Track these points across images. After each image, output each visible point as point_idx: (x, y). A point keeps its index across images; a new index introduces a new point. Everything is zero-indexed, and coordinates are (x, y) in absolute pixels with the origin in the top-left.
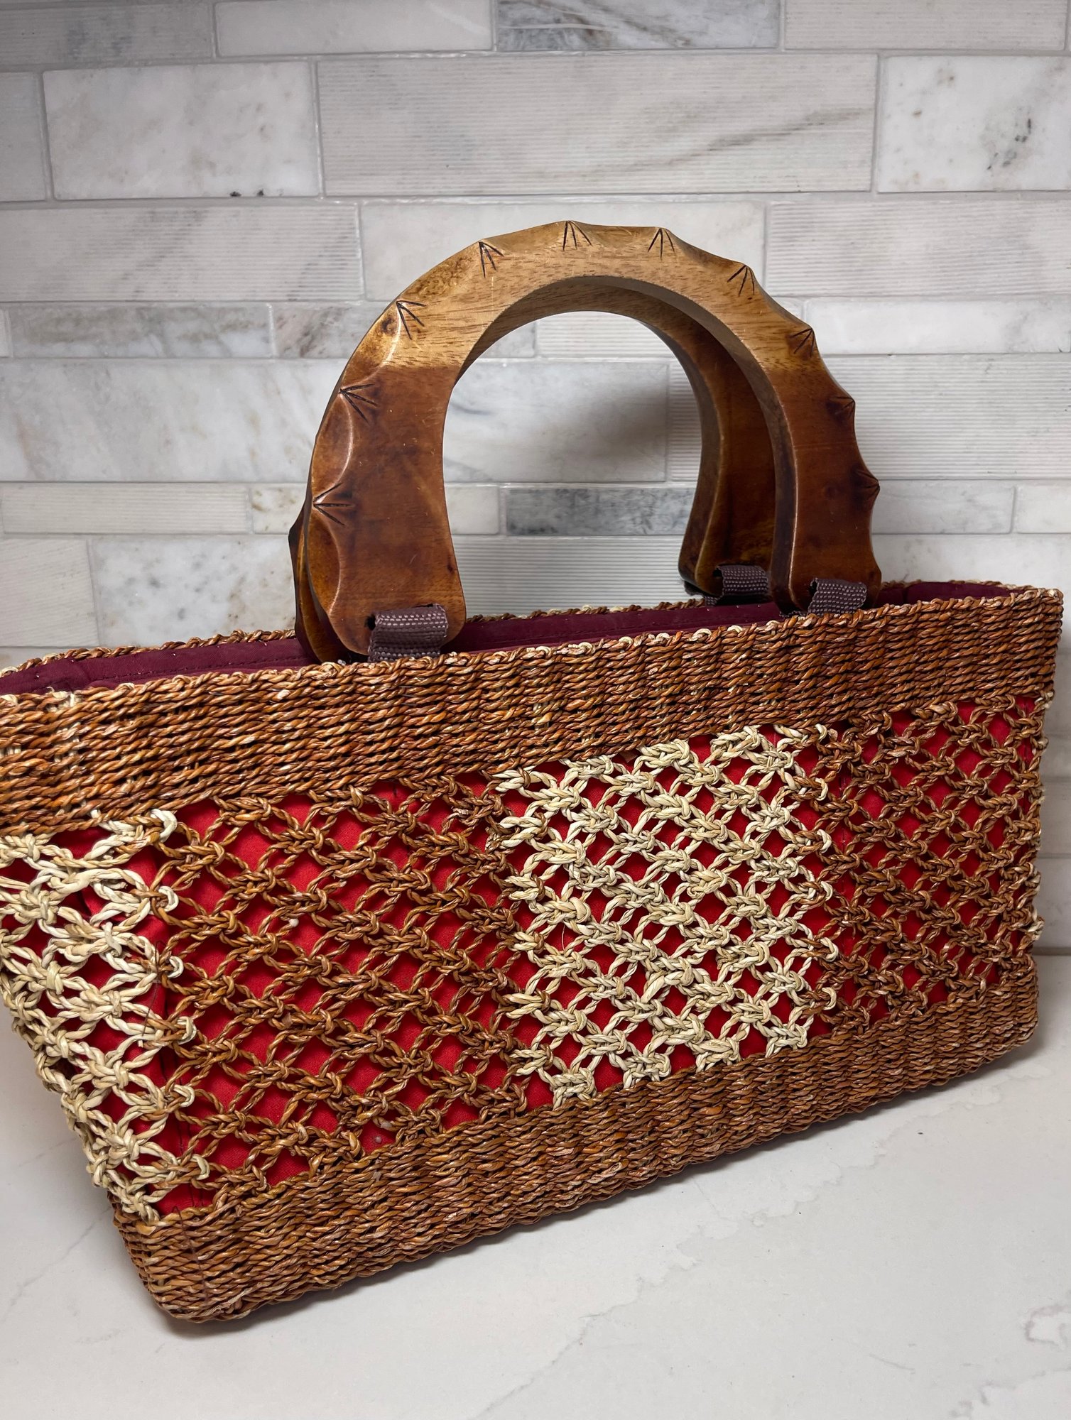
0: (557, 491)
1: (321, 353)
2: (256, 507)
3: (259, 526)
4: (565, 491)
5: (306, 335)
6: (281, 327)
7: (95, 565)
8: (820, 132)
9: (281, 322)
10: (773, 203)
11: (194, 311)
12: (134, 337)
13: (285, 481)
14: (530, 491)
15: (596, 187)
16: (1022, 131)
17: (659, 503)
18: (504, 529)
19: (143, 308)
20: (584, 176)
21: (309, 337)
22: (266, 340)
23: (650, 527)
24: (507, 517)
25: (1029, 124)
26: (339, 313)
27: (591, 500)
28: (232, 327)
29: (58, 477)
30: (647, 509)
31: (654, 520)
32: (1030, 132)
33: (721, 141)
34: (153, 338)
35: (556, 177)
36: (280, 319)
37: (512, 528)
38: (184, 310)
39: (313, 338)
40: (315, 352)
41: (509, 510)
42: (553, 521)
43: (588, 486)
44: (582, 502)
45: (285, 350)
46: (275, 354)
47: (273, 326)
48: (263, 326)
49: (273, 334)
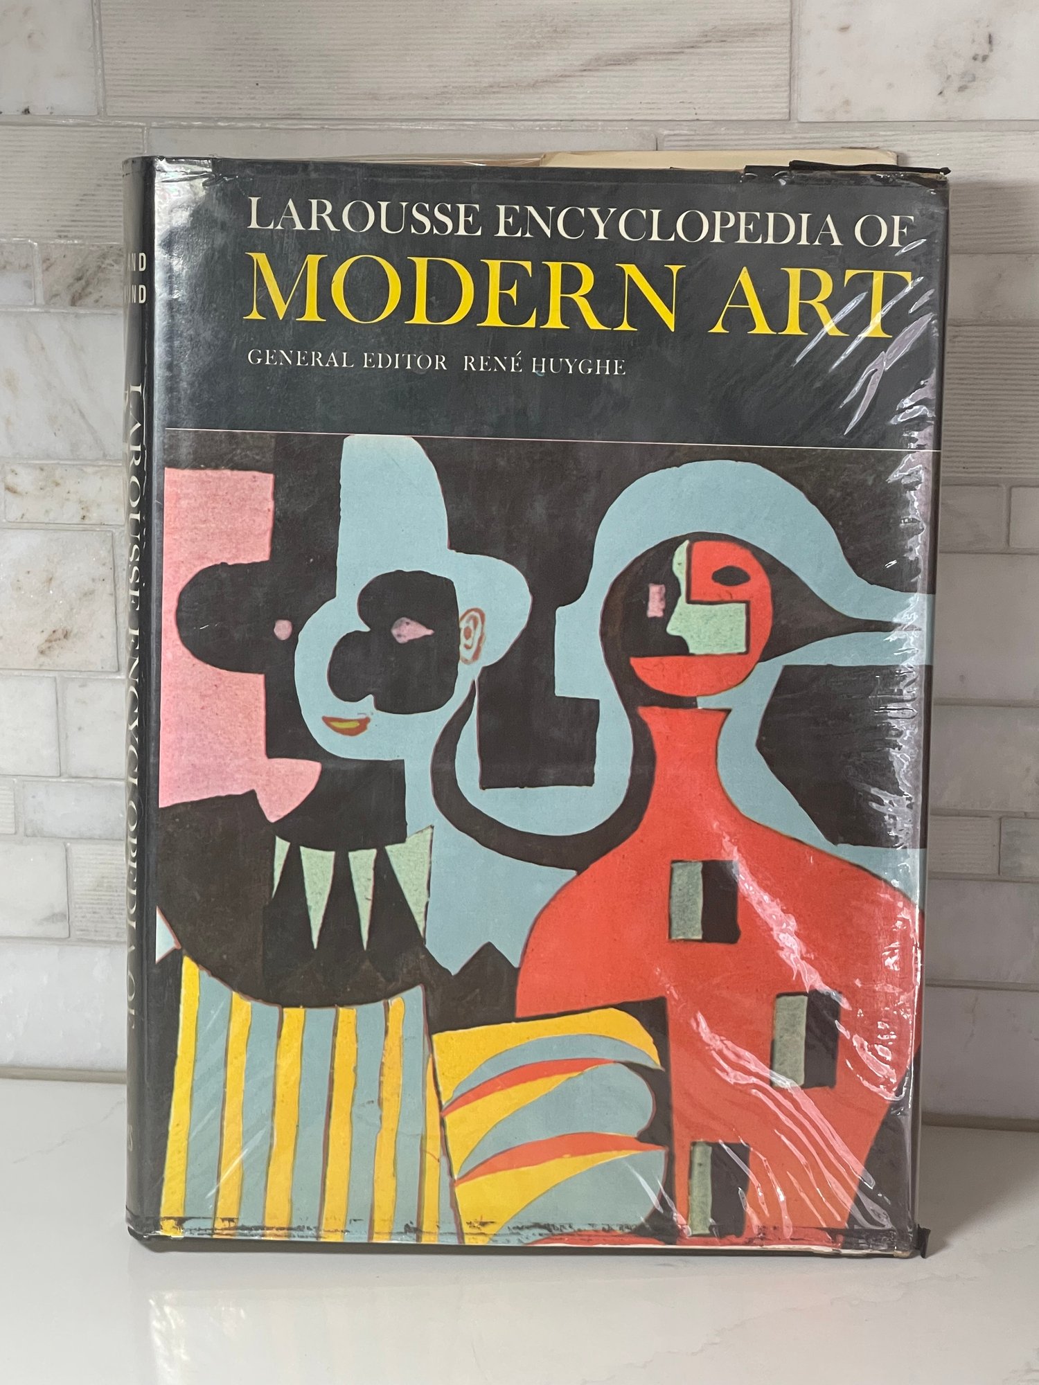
1: (97, 301)
2: (11, 489)
3: (14, 514)
5: (79, 279)
6: (47, 269)
8: (721, 50)
9: (48, 263)
10: (666, 132)
13: (48, 457)
15: (440, 112)
16: (982, 49)
20: (427, 98)
21: (83, 282)
22: (29, 285)
25: (990, 40)
26: (120, 254)
32: (991, 50)
33: (596, 60)
35: (391, 99)
36: (46, 260)
39: (88, 284)
40: (89, 300)
45: (52, 297)
46: (40, 301)
47: (38, 267)
48: (27, 266)
49: (39, 277)
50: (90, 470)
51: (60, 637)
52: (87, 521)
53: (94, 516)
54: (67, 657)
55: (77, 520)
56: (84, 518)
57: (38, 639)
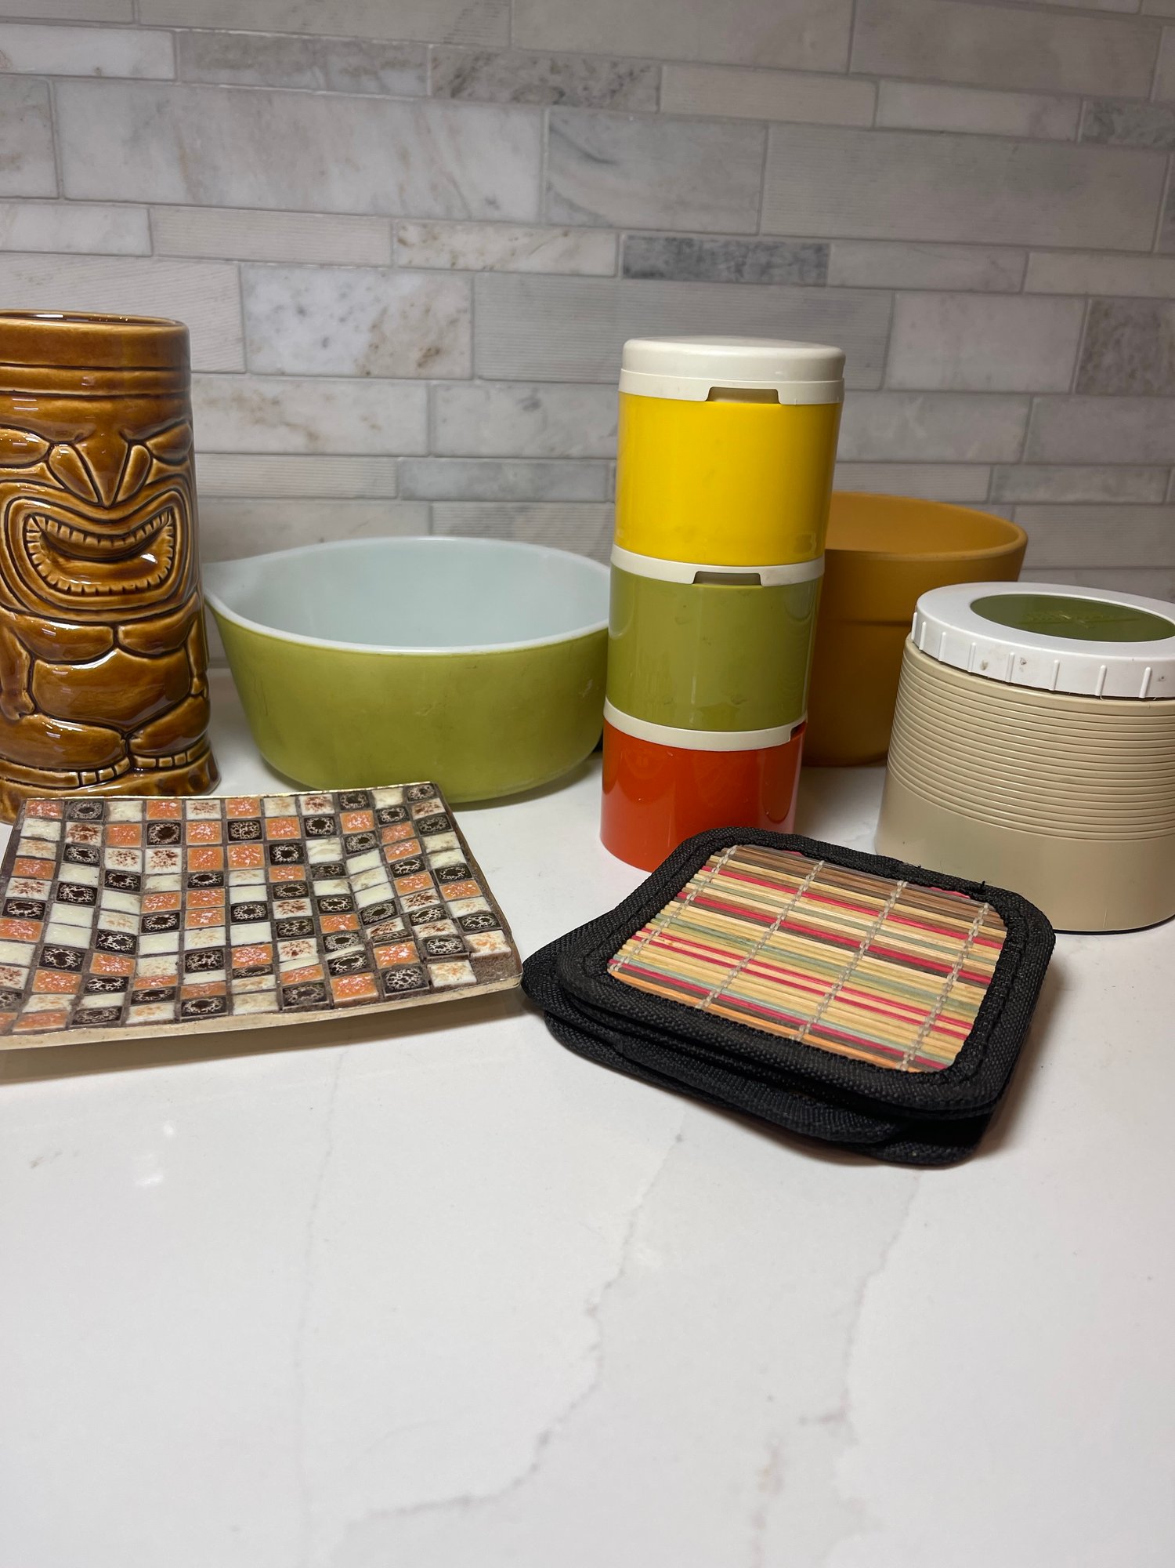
0: (667, 239)
1: (470, 95)
2: (402, 241)
3: (403, 261)
4: (674, 239)
5: (458, 77)
6: (435, 68)
7: (244, 291)
9: (437, 63)
11: (355, 46)
12: (298, 68)
13: (429, 217)
14: (644, 238)
17: (750, 254)
18: (620, 273)
19: (309, 41)
21: (460, 80)
22: (422, 79)
23: (742, 276)
24: (624, 261)
26: (489, 58)
27: (696, 248)
28: (390, 64)
29: (214, 202)
30: (741, 259)
31: (746, 269)
34: (317, 70)
36: (435, 60)
37: (628, 272)
38: (346, 45)
39: (464, 81)
40: (465, 94)
41: (626, 255)
42: (660, 265)
43: (694, 236)
44: (687, 250)
45: (438, 89)
46: (429, 93)
47: (429, 66)
48: (421, 65)
49: (429, 73)
50: (459, 227)
51: (433, 353)
52: (455, 267)
53: (461, 263)
54: (438, 368)
55: (448, 266)
56: (454, 264)
57: (415, 355)
